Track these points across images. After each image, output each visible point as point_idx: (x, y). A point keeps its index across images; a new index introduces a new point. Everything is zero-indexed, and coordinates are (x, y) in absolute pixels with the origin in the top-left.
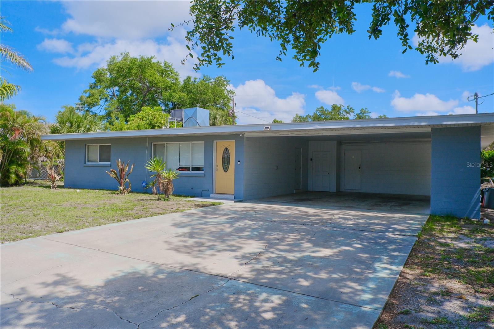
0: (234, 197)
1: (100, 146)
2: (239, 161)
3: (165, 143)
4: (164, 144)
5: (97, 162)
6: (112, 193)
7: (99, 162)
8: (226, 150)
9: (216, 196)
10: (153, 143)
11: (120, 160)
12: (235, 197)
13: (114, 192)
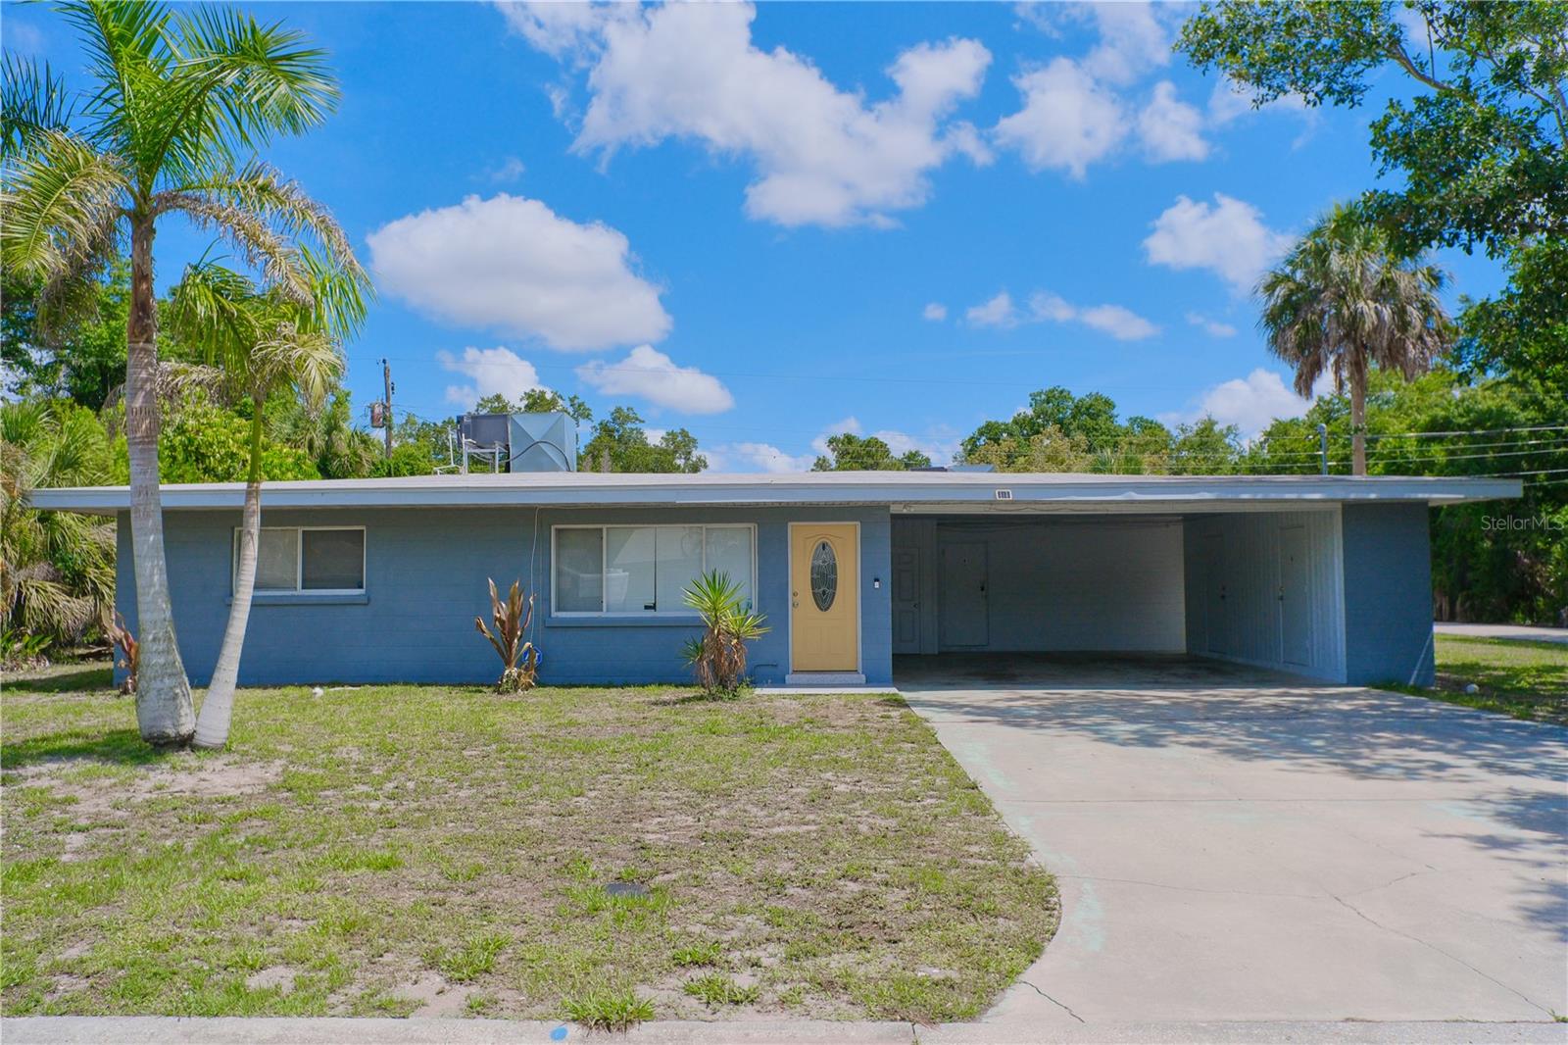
0: (864, 679)
1: (304, 532)
2: (877, 580)
3: (604, 527)
4: (601, 530)
5: (296, 588)
6: (476, 691)
7: (303, 588)
8: (824, 548)
9: (805, 678)
10: (553, 528)
11: (490, 581)
12: (867, 678)
13: (481, 688)
